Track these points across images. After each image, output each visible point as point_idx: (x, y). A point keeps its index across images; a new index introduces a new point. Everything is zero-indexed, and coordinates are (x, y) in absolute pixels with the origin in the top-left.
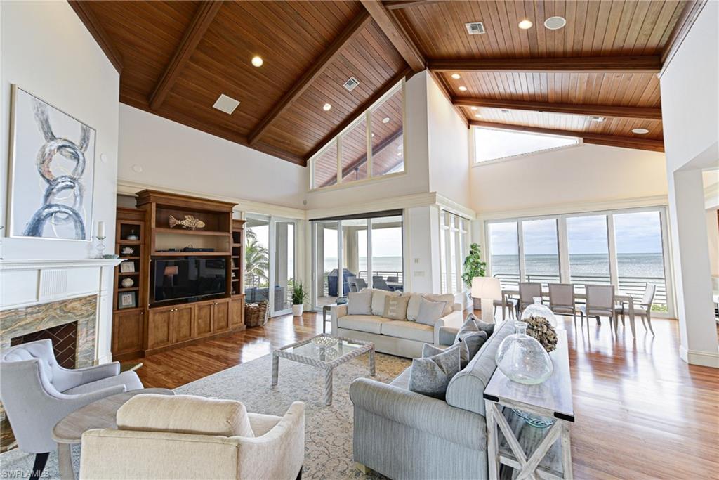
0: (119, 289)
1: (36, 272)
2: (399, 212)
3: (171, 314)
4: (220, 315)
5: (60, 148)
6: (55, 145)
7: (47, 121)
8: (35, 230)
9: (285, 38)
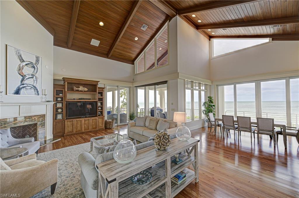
0: (56, 112)
1: (19, 106)
3: (74, 122)
4: (93, 124)
5: (26, 65)
6: (24, 64)
7: (21, 56)
8: (17, 92)
9: (109, 12)
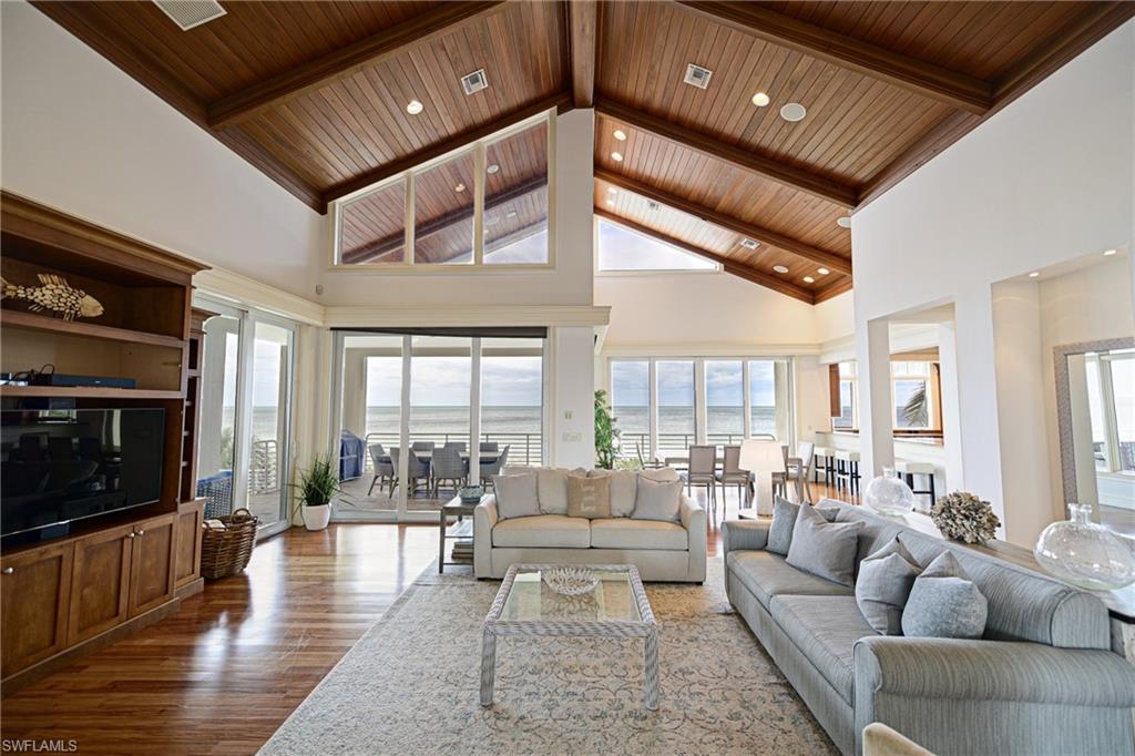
2: (540, 332)
4: (148, 564)
